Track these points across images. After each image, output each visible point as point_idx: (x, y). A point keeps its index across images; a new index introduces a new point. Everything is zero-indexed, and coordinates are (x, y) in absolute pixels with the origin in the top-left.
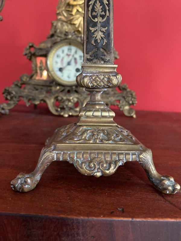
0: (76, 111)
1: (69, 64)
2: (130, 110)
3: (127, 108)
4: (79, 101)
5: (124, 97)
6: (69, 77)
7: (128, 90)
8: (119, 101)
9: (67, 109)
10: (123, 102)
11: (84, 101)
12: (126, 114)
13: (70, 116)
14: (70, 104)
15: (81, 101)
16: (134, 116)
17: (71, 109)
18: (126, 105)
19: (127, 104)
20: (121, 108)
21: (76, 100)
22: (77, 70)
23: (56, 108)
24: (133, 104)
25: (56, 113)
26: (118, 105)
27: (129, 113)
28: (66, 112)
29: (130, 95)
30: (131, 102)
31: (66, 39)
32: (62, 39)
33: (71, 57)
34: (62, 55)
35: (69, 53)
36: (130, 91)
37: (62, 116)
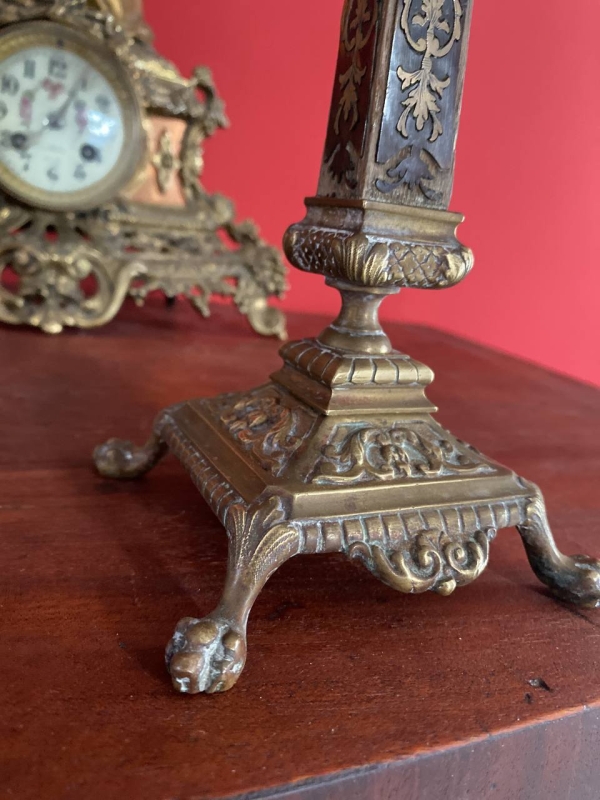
0: (89, 312)
1: (55, 122)
2: (270, 314)
3: (260, 304)
4: (99, 274)
5: (250, 269)
6: (52, 175)
7: (262, 243)
8: (236, 280)
9: (52, 302)
10: (247, 286)
11: (117, 272)
12: (259, 325)
13: (67, 329)
14: (66, 285)
15: (105, 274)
16: (283, 335)
17: (66, 302)
18: (256, 296)
19: (260, 291)
20: (241, 304)
21: (85, 266)
22: (89, 153)
23: (8, 296)
24: (277, 292)
25: (11, 319)
26: (233, 295)
27: (268, 323)
28: (52, 313)
29: (268, 264)
30: (272, 287)
31: (45, 18)
32: (25, 13)
33: (62, 98)
34: (26, 84)
35: (54, 80)
36: (267, 249)
37: (38, 331)
